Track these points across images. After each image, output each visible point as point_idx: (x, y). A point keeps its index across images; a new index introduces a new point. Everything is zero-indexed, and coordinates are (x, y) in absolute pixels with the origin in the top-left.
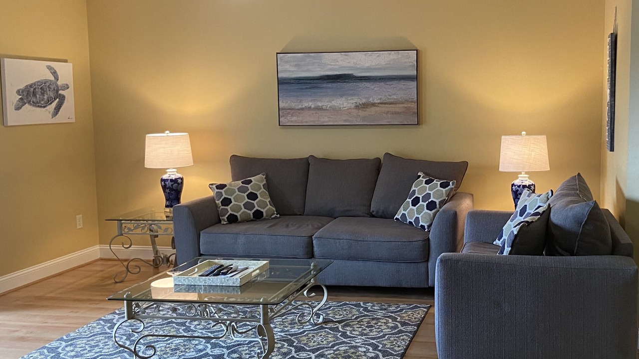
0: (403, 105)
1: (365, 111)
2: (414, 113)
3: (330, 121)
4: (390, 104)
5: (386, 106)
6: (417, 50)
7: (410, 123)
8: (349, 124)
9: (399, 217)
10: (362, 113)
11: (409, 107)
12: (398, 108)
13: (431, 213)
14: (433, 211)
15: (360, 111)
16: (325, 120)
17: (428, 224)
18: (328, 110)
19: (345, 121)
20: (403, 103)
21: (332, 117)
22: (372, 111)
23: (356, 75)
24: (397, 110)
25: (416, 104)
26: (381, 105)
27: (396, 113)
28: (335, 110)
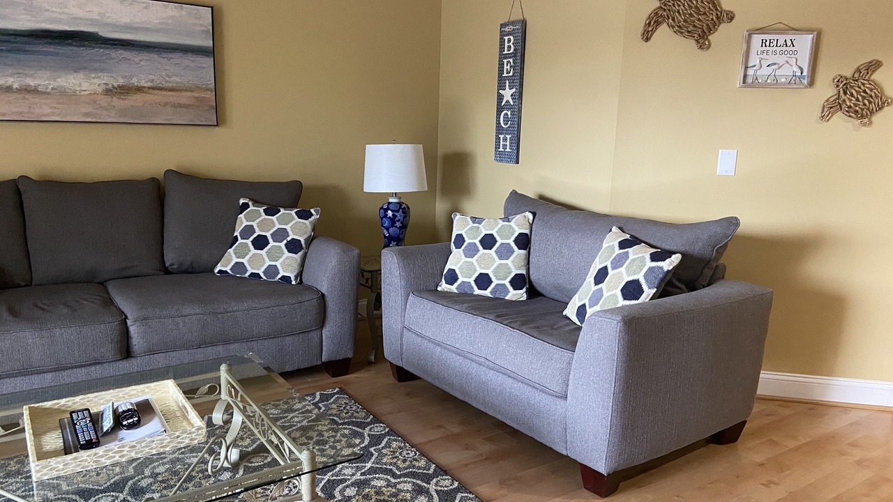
0: (192, 94)
1: (125, 99)
2: (211, 107)
3: (53, 114)
4: (170, 91)
5: (165, 93)
6: (212, 8)
7: (205, 123)
8: (93, 120)
9: (228, 269)
10: (117, 102)
11: (203, 97)
12: (184, 98)
13: (298, 256)
14: (300, 254)
15: (115, 99)
16: (44, 109)
17: (295, 274)
18: (49, 93)
19: (86, 115)
20: (191, 91)
21: (58, 106)
22: (136, 100)
23: (104, 35)
24: (183, 101)
25: (214, 93)
26: (151, 91)
27: (181, 106)
28: (64, 95)
